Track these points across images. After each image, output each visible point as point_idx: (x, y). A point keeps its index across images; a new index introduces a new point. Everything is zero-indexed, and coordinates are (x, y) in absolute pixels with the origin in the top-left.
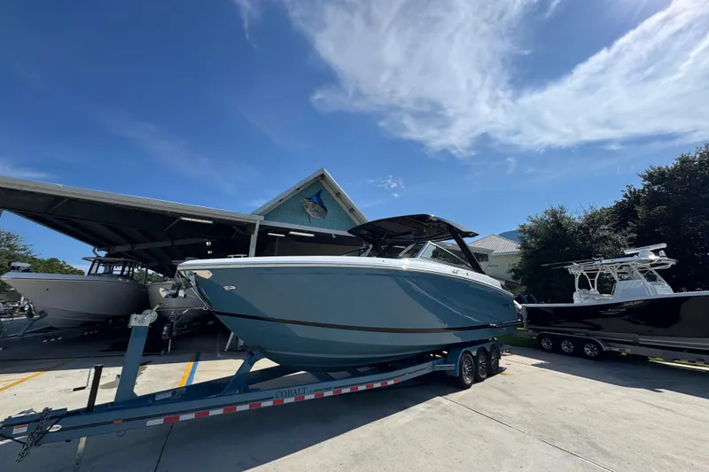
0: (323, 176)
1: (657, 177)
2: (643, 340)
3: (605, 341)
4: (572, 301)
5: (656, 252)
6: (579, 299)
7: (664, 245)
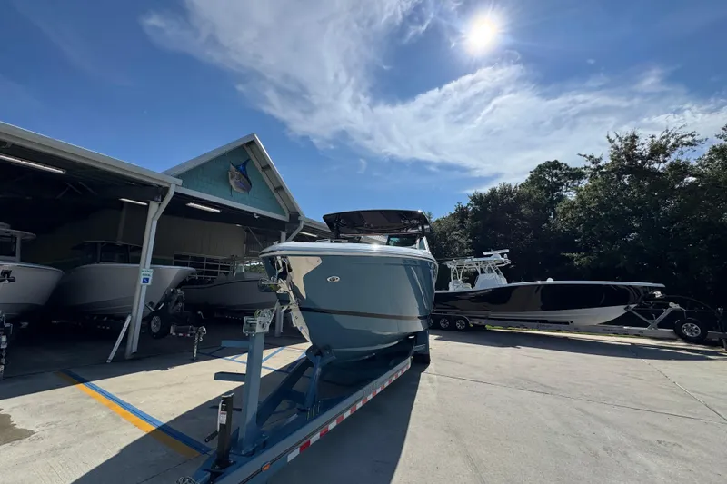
0: (252, 143)
1: (478, 200)
2: (492, 315)
3: (470, 317)
4: (448, 289)
5: (502, 255)
6: (454, 287)
7: (507, 251)
